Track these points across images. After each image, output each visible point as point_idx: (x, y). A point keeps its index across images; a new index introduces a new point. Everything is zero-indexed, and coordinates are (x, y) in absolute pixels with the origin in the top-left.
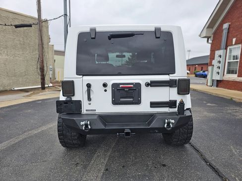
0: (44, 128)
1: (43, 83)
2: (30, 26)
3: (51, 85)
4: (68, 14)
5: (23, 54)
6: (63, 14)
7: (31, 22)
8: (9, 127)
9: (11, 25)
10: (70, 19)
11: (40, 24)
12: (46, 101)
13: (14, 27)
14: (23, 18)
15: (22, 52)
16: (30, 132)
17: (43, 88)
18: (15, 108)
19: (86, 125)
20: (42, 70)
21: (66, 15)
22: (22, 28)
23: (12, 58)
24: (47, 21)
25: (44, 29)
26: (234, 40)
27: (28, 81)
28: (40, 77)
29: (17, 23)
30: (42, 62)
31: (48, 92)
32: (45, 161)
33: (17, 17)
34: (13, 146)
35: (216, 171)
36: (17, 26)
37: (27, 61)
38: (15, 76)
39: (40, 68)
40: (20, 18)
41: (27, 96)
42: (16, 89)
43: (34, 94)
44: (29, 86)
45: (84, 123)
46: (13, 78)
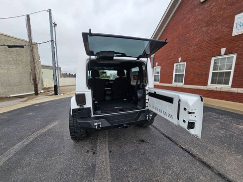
0: (50, 127)
1: (36, 91)
2: (22, 47)
3: (42, 91)
4: (54, 40)
5: (16, 68)
6: (50, 40)
7: (22, 44)
8: (17, 129)
9: (4, 45)
10: (56, 44)
11: (32, 46)
12: (43, 105)
13: (7, 47)
14: (15, 40)
15: (15, 67)
16: (38, 132)
17: (37, 94)
18: (17, 112)
19: (99, 125)
20: (35, 80)
21: (52, 41)
22: (14, 48)
23: (6, 71)
24: (36, 44)
25: (35, 50)
26: (157, 63)
27: (22, 89)
28: (33, 86)
29: (9, 44)
30: (35, 74)
31: (41, 97)
32: (62, 154)
33: (9, 39)
34: (27, 146)
35: (170, 139)
36: (9, 47)
37: (21, 74)
38: (10, 86)
39: (33, 79)
40: (13, 40)
41: (24, 101)
42: (11, 96)
43: (29, 99)
44: (23, 93)
45: (97, 124)
46: (8, 87)
